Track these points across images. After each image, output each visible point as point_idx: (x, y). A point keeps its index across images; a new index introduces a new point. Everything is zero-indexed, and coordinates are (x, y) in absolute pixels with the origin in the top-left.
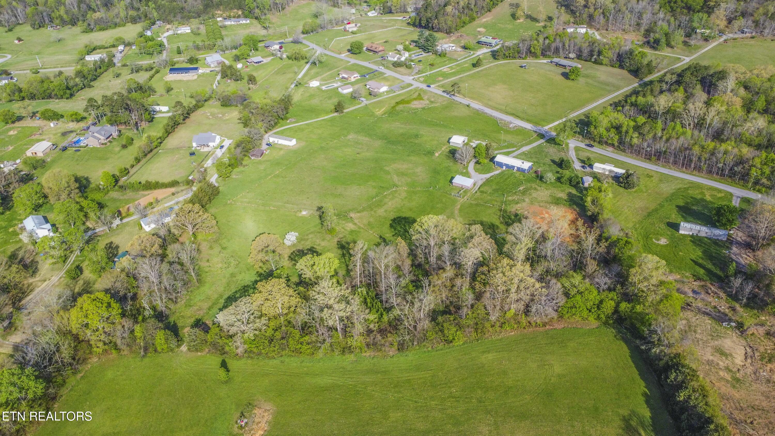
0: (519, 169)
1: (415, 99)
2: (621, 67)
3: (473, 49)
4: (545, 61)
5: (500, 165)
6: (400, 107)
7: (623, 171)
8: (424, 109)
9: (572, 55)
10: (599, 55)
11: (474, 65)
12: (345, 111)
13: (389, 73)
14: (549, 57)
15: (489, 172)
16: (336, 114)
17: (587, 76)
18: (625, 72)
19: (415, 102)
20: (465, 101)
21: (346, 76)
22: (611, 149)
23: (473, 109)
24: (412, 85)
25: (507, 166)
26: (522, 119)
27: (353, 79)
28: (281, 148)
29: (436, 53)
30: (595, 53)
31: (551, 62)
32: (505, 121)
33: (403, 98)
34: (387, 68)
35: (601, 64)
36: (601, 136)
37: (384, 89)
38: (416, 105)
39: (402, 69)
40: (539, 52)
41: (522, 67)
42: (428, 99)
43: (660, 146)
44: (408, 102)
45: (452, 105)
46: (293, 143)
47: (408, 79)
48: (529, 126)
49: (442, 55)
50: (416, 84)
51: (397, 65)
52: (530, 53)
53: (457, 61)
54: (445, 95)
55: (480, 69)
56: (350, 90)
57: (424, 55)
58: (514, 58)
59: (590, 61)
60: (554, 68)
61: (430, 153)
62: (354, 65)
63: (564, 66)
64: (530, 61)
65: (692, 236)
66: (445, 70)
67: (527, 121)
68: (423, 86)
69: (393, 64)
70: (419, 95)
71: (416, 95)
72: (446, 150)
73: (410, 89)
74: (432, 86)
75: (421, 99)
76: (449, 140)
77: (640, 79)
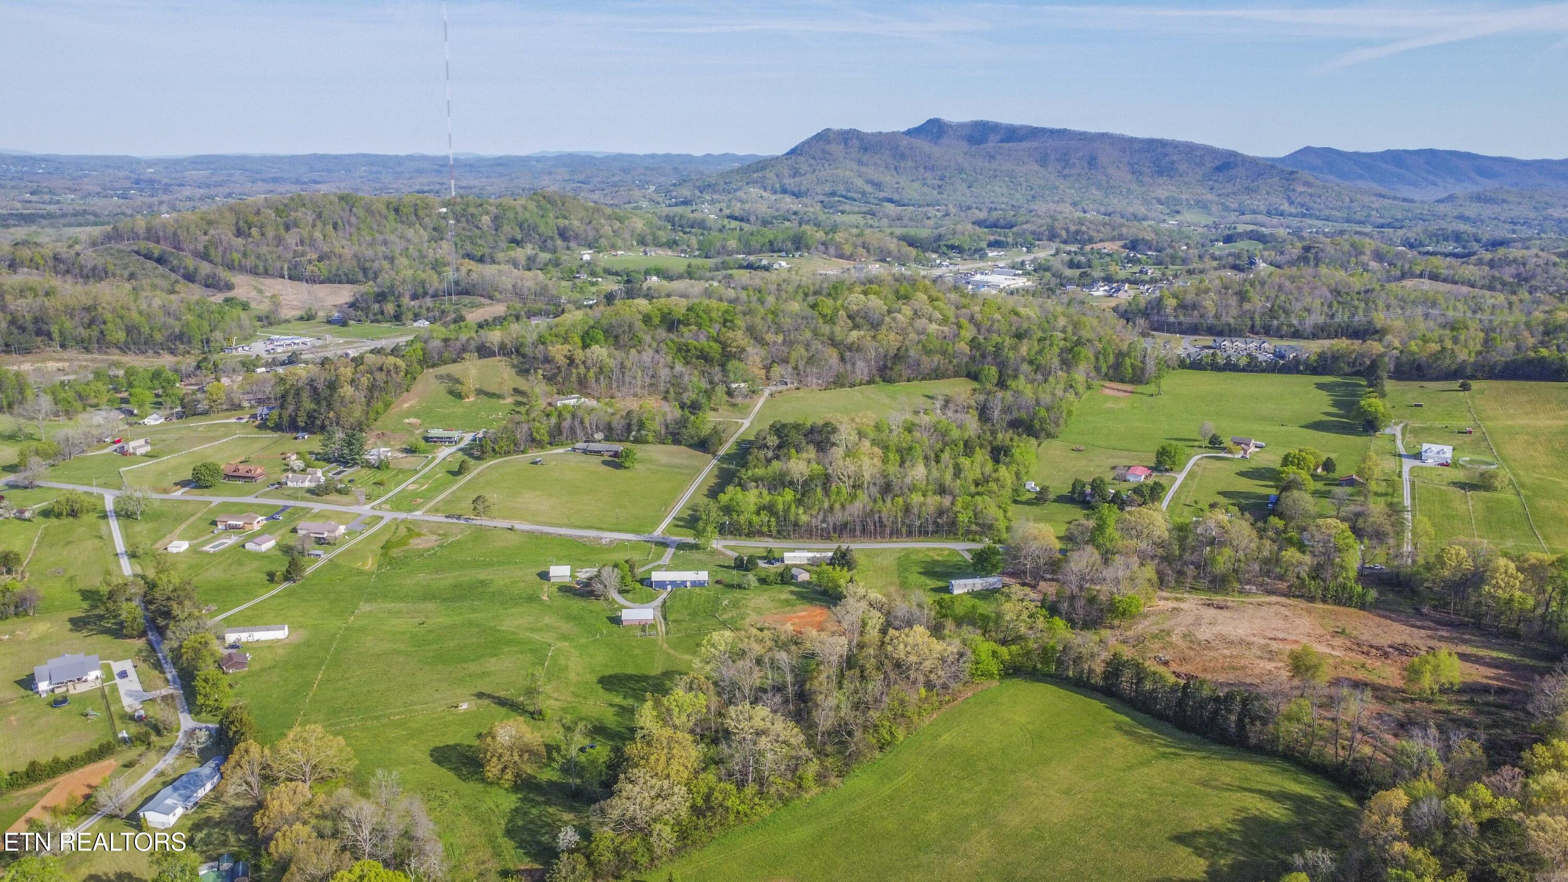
0: (694, 584)
1: (408, 537)
2: (677, 442)
3: (424, 452)
4: (561, 450)
5: (662, 585)
6: (395, 552)
7: (830, 554)
8: (440, 547)
9: (599, 436)
10: (639, 430)
11: (455, 474)
12: (306, 574)
13: (317, 507)
14: (562, 445)
15: (653, 600)
16: (286, 585)
17: (643, 461)
18: (683, 448)
19: (414, 541)
20: (506, 524)
21: (241, 523)
22: (771, 540)
23: (522, 531)
24: (382, 518)
25: (673, 583)
26: (611, 530)
27: (256, 527)
28: (271, 645)
29: (368, 465)
30: (635, 428)
31: (574, 450)
32: (589, 538)
33: (385, 538)
34: (303, 499)
35: (647, 442)
36: (750, 524)
37: (342, 529)
38: (417, 544)
39: (334, 497)
40: (546, 438)
41: (535, 463)
42: (432, 533)
43: (839, 516)
44: (401, 543)
45: (481, 534)
46: (281, 634)
47: (366, 509)
48: (630, 537)
49: (381, 466)
50: (389, 516)
51: (317, 492)
52: (534, 442)
53: (416, 472)
54: (454, 521)
55: (467, 477)
56: (272, 543)
57: (350, 470)
58: (507, 453)
59: (627, 440)
60: (584, 457)
61: (532, 599)
62: (224, 505)
63: (598, 453)
64: (534, 454)
66: (411, 487)
67: (620, 531)
68: (402, 516)
69: (310, 491)
70: (409, 529)
71: (403, 531)
72: (555, 589)
73: (382, 523)
74: (418, 513)
75: (419, 535)
76: (544, 576)
77: (714, 454)
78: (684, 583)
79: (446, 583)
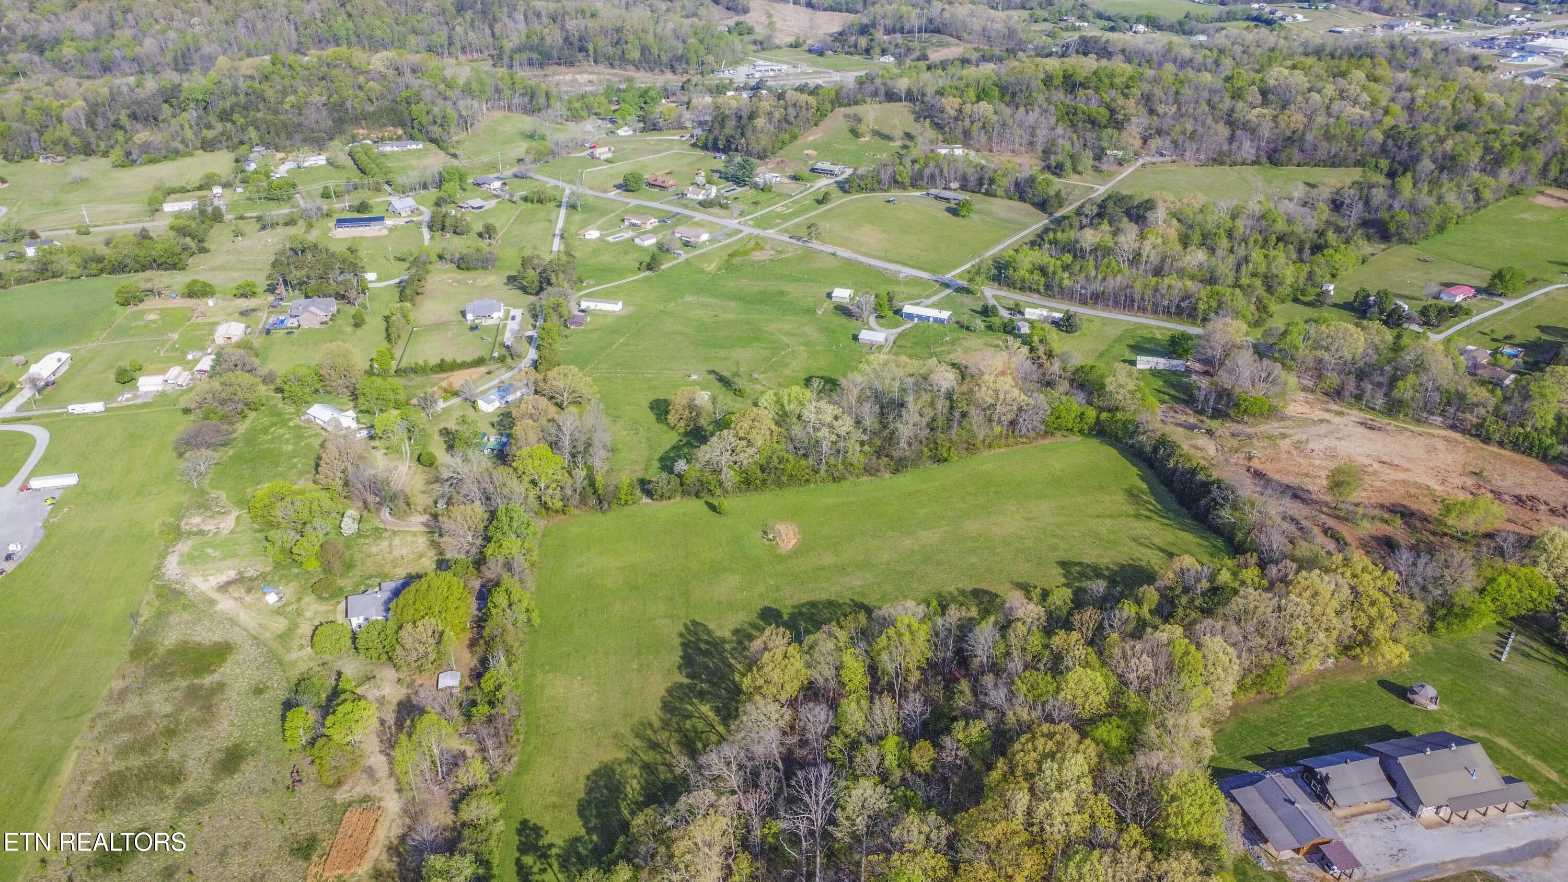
0: (936, 320)
1: (753, 250)
2: (1022, 199)
3: (808, 180)
4: (918, 194)
5: (910, 317)
6: (736, 260)
7: (1061, 315)
8: (772, 260)
9: (954, 185)
10: (990, 185)
11: (820, 202)
12: (662, 267)
13: (699, 216)
14: (922, 188)
15: (897, 326)
16: (648, 273)
17: (980, 212)
18: (1027, 206)
19: (755, 253)
20: (830, 249)
21: (638, 222)
22: (1036, 296)
23: (843, 258)
24: (741, 231)
25: (920, 317)
26: (913, 267)
27: (649, 227)
28: (605, 314)
29: (755, 186)
30: (986, 181)
31: (928, 194)
32: (891, 270)
33: (735, 248)
34: (693, 209)
35: (995, 196)
36: (1023, 281)
37: (705, 237)
38: (757, 256)
39: (716, 210)
40: (907, 181)
41: (889, 202)
42: (772, 249)
43: (1097, 286)
44: (746, 253)
45: (810, 254)
46: (617, 307)
47: (733, 223)
48: (925, 275)
49: (765, 189)
50: (747, 230)
51: (705, 204)
52: (896, 183)
53: (791, 196)
54: (795, 241)
55: (828, 206)
56: (654, 241)
57: (739, 189)
58: (873, 190)
59: (979, 192)
60: (934, 202)
61: (810, 311)
62: (637, 206)
63: (947, 200)
64: (894, 194)
65: (1151, 369)
66: (779, 210)
67: (920, 269)
68: (757, 232)
69: (701, 203)
70: (757, 243)
71: (752, 243)
72: (832, 307)
73: (740, 236)
74: (770, 231)
75: (763, 249)
76: (829, 295)
77: (1051, 214)
78: (928, 318)
79: (756, 289)
